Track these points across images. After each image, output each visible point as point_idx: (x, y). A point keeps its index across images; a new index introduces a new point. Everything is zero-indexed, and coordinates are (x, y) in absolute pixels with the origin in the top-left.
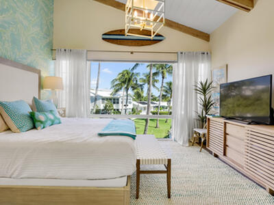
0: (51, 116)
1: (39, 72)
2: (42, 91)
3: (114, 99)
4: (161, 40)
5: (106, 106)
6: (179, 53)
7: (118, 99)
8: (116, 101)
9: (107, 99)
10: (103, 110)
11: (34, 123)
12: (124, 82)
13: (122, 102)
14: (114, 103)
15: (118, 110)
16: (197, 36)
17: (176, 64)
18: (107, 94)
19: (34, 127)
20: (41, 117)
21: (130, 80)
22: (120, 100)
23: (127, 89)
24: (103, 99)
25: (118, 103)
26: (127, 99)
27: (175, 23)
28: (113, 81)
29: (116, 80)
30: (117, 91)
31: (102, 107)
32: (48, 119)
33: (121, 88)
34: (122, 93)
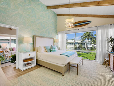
0: (54, 50)
1: (54, 39)
2: (54, 43)
3: (83, 43)
4: (90, 23)
5: (80, 46)
6: (98, 26)
7: (84, 43)
8: (84, 44)
9: (80, 43)
10: (78, 48)
11: (50, 51)
12: (87, 37)
13: (86, 45)
14: (83, 45)
15: (85, 48)
16: (108, 17)
17: (97, 31)
18: (79, 41)
19: (50, 52)
20: (52, 50)
21: (89, 35)
22: (86, 44)
23: (88, 39)
24: (78, 43)
25: (85, 45)
26: (88, 43)
27: (96, 15)
28: (82, 37)
29: (83, 36)
30: (84, 40)
31: (78, 46)
32: (53, 50)
33: (85, 39)
34: (86, 41)
